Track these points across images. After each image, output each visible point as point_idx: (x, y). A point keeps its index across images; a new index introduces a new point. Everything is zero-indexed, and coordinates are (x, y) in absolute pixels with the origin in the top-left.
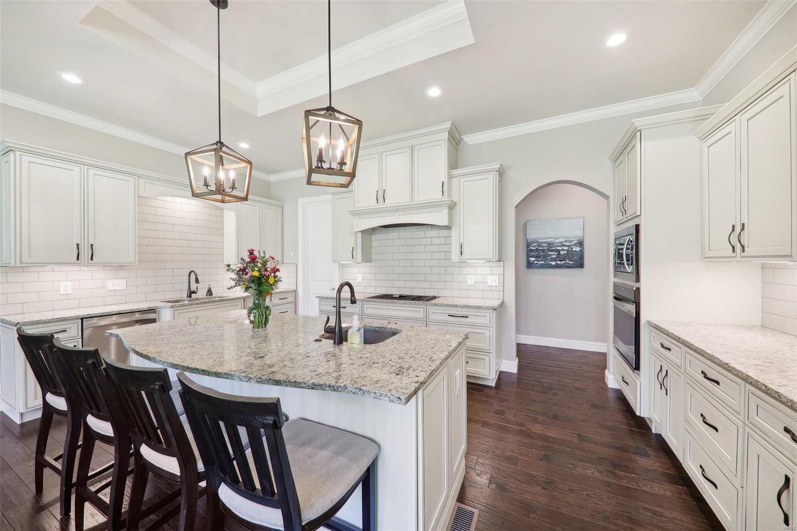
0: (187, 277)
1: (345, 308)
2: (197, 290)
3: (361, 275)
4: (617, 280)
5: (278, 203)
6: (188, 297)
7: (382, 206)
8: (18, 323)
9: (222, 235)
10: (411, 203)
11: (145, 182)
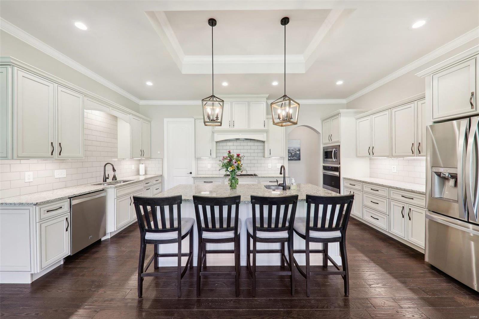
0: (103, 167)
1: (212, 182)
2: (109, 176)
3: (210, 165)
4: (324, 164)
5: (149, 119)
6: (104, 181)
7: (233, 129)
8: (37, 203)
9: (117, 139)
10: (248, 129)
11: (87, 100)
